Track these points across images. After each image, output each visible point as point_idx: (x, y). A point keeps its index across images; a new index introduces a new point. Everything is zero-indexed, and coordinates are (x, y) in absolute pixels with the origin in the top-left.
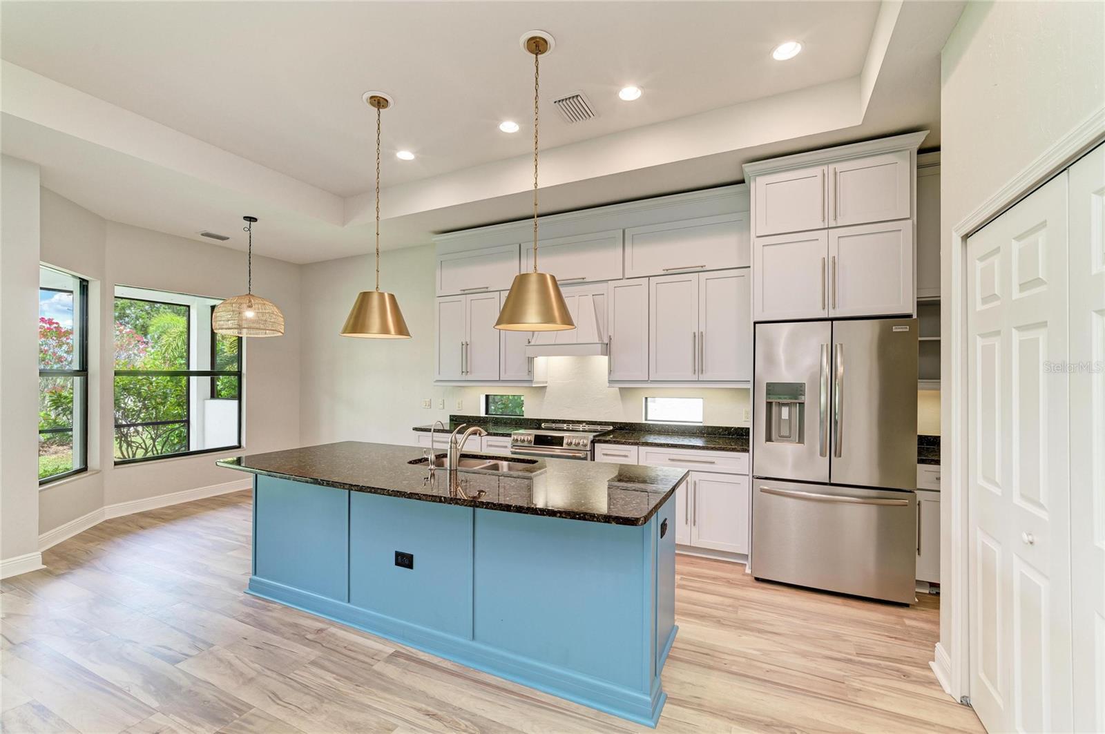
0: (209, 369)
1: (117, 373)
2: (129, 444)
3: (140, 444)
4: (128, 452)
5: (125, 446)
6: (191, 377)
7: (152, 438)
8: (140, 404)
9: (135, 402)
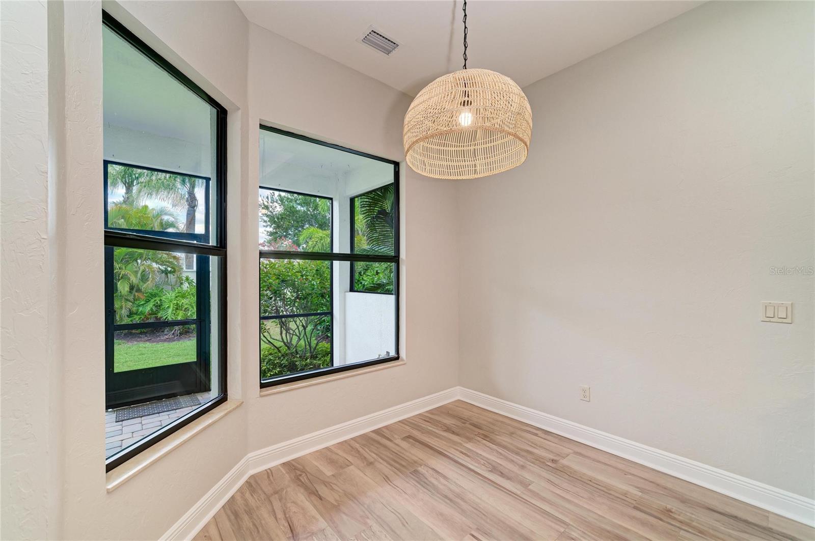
0: (348, 252)
1: (262, 254)
2: (287, 330)
3: (294, 331)
4: (287, 337)
5: (284, 332)
6: (334, 262)
7: (303, 326)
8: (295, 294)
9: (291, 292)
